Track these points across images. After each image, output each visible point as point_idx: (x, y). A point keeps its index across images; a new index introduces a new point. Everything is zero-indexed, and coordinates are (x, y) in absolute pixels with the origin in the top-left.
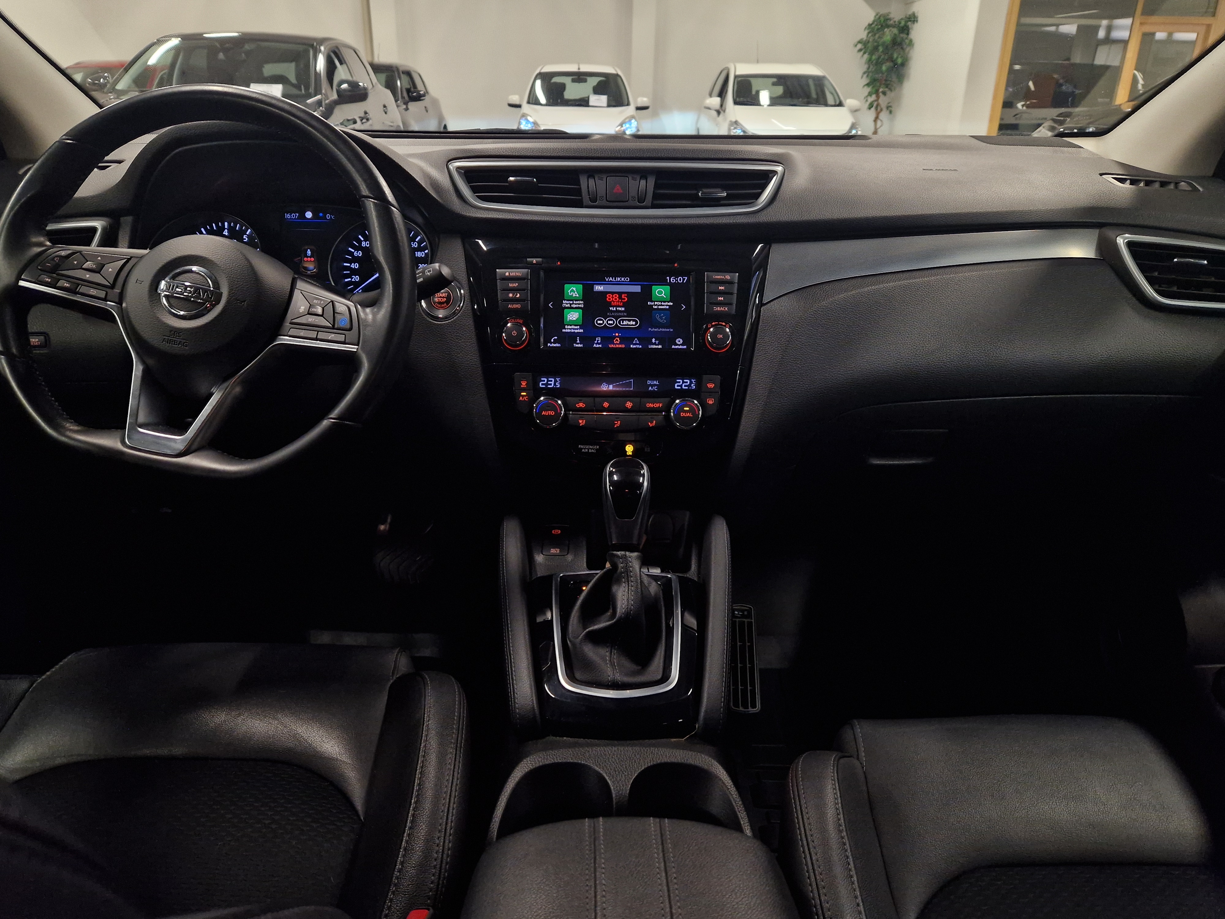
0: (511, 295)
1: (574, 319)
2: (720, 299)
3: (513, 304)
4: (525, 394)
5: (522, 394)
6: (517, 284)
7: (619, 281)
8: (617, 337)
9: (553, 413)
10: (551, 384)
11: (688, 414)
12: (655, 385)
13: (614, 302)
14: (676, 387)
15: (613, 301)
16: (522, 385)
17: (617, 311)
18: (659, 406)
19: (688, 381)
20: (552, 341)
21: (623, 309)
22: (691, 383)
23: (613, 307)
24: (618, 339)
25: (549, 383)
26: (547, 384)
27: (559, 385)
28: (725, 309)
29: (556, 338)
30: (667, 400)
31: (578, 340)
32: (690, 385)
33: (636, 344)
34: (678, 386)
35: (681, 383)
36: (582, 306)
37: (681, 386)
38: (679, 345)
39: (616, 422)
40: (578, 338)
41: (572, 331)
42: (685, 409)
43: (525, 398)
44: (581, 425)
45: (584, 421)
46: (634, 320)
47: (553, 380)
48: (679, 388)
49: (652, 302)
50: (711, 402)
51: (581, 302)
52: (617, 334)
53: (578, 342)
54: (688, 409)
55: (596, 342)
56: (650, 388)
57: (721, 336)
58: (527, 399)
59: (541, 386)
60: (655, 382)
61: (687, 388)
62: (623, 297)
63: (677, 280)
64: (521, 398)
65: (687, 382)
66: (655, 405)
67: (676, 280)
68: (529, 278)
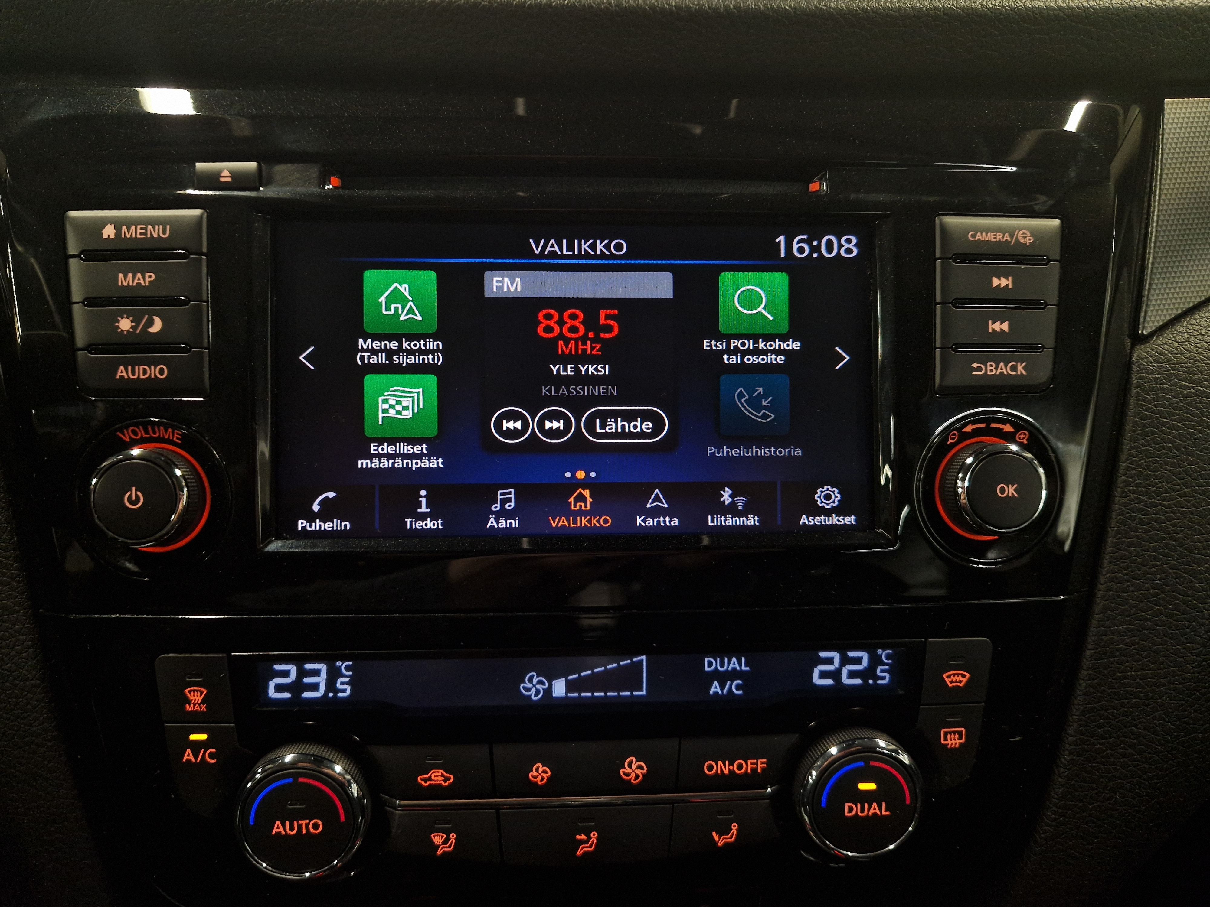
0: (125, 324)
1: (407, 414)
2: (997, 326)
3: (135, 363)
4: (203, 737)
5: (193, 737)
6: (150, 277)
7: (587, 256)
8: (583, 484)
9: (316, 826)
10: (315, 687)
11: (874, 809)
12: (733, 675)
13: (567, 341)
14: (817, 680)
15: (561, 336)
16: (189, 702)
17: (579, 379)
18: (754, 770)
19: (864, 655)
20: (316, 507)
21: (604, 370)
22: (875, 661)
23: (565, 360)
24: (586, 493)
25: (307, 680)
26: (297, 687)
27: (349, 688)
28: (1014, 368)
29: (331, 494)
30: (786, 741)
31: (423, 501)
32: (868, 673)
33: (656, 512)
34: (824, 675)
35: (837, 663)
36: (439, 359)
37: (836, 675)
38: (828, 513)
39: (583, 837)
40: (423, 493)
41: (399, 464)
42: (863, 786)
43: (207, 756)
44: (439, 853)
45: (453, 837)
46: (646, 416)
47: (323, 667)
48: (829, 682)
49: (719, 337)
50: (953, 741)
51: (433, 345)
52: (581, 475)
53: (424, 509)
54: (872, 786)
55: (496, 507)
56: (715, 688)
57: (1011, 490)
58: (211, 756)
59: (272, 693)
60: (734, 664)
61: (858, 681)
62: (603, 321)
63: (818, 249)
64: (188, 755)
65: (858, 661)
66: (740, 767)
67: (813, 249)
68: (205, 250)
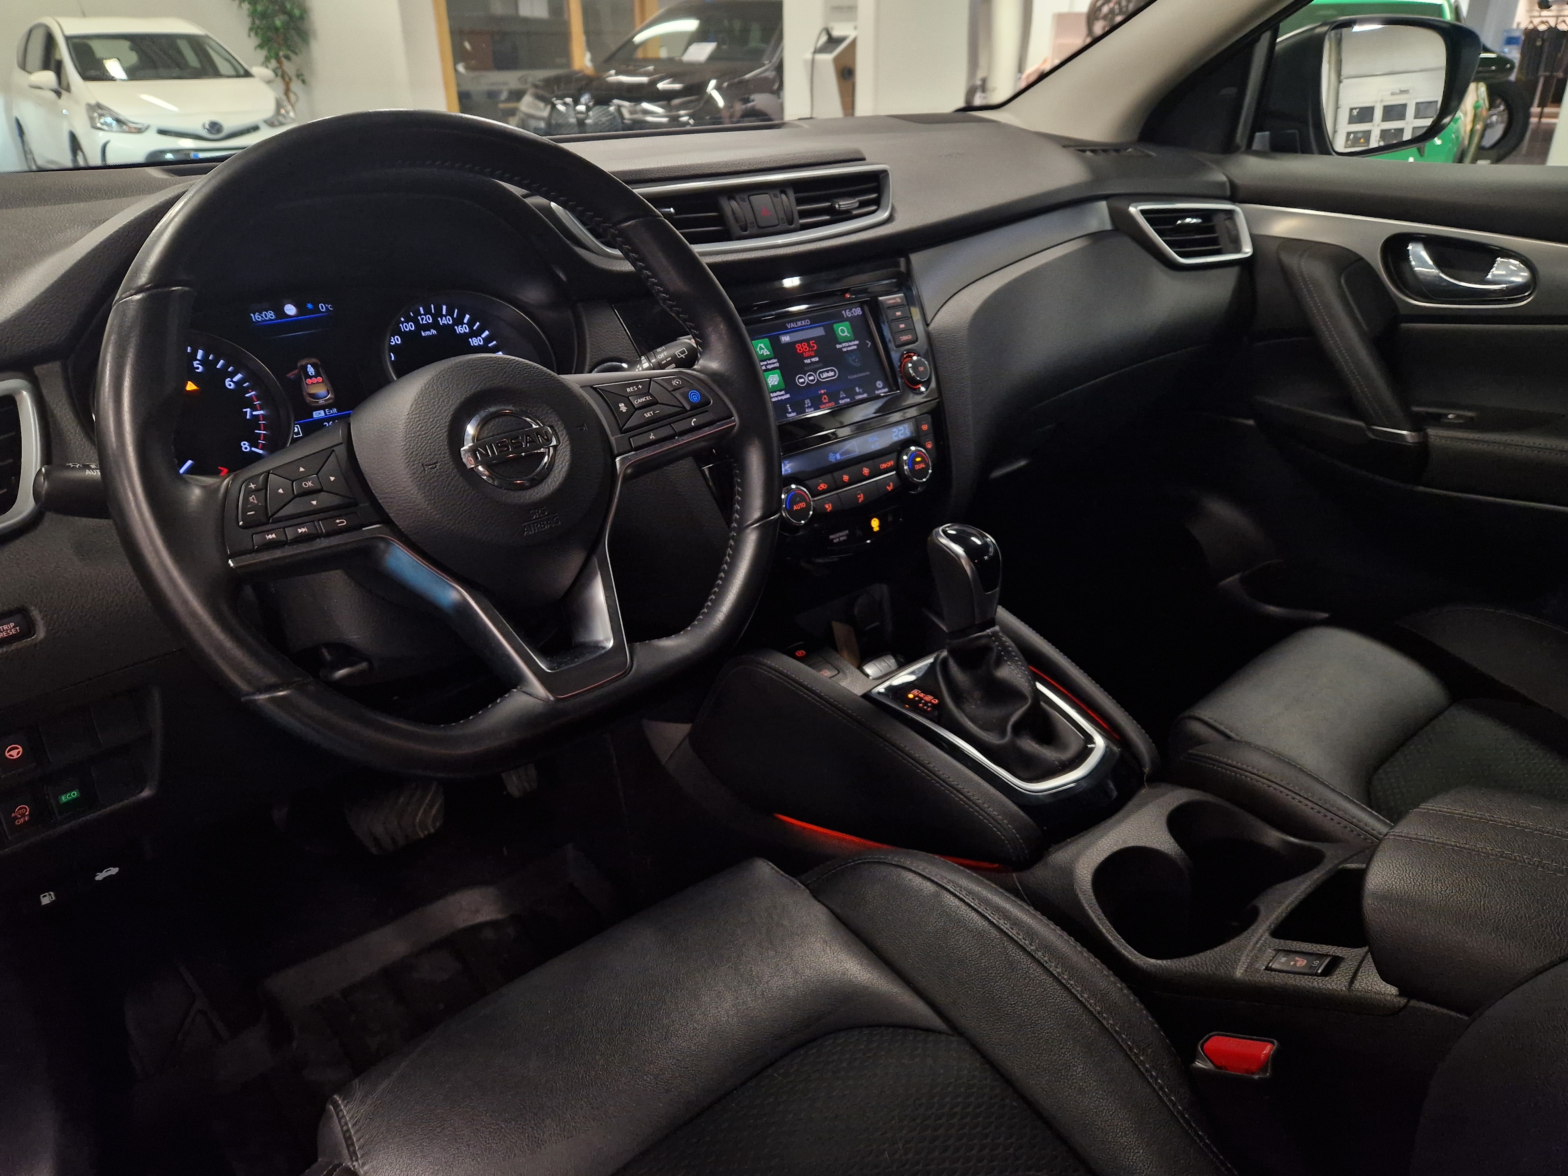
1: (776, 383)
2: (902, 326)
7: (801, 326)
8: (824, 394)
9: (803, 505)
11: (922, 465)
12: (875, 442)
13: (805, 352)
15: (803, 352)
17: (812, 363)
18: (891, 465)
21: (817, 359)
22: (905, 429)
23: (807, 358)
24: (825, 396)
28: (909, 337)
31: (789, 408)
32: (904, 433)
33: (843, 398)
35: (897, 432)
36: (777, 365)
37: (897, 436)
38: (880, 389)
39: (859, 496)
40: (788, 405)
41: (780, 398)
42: (917, 460)
44: (829, 511)
45: (830, 504)
46: (832, 370)
48: (896, 438)
49: (840, 343)
50: (929, 446)
51: (775, 361)
52: (822, 392)
53: (790, 410)
55: (806, 406)
57: (923, 369)
60: (874, 438)
62: (812, 345)
63: (852, 313)
65: (901, 430)
66: (888, 465)
